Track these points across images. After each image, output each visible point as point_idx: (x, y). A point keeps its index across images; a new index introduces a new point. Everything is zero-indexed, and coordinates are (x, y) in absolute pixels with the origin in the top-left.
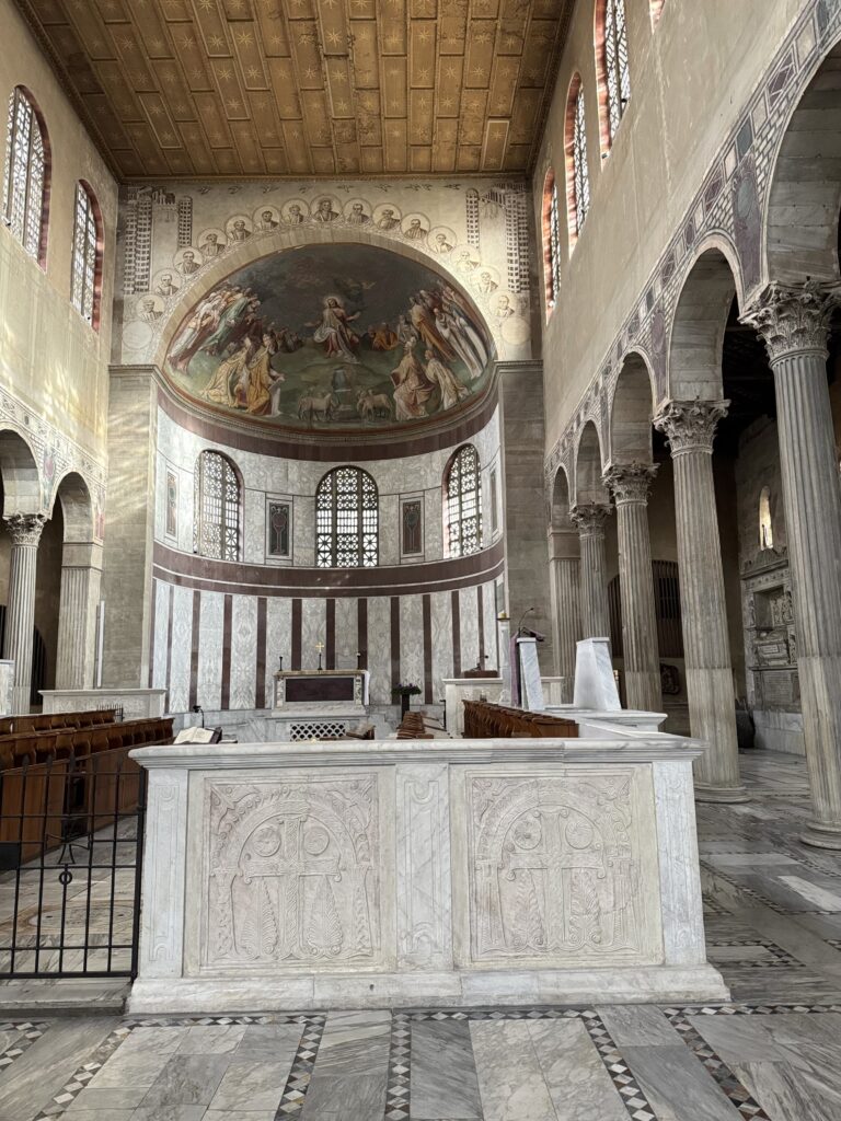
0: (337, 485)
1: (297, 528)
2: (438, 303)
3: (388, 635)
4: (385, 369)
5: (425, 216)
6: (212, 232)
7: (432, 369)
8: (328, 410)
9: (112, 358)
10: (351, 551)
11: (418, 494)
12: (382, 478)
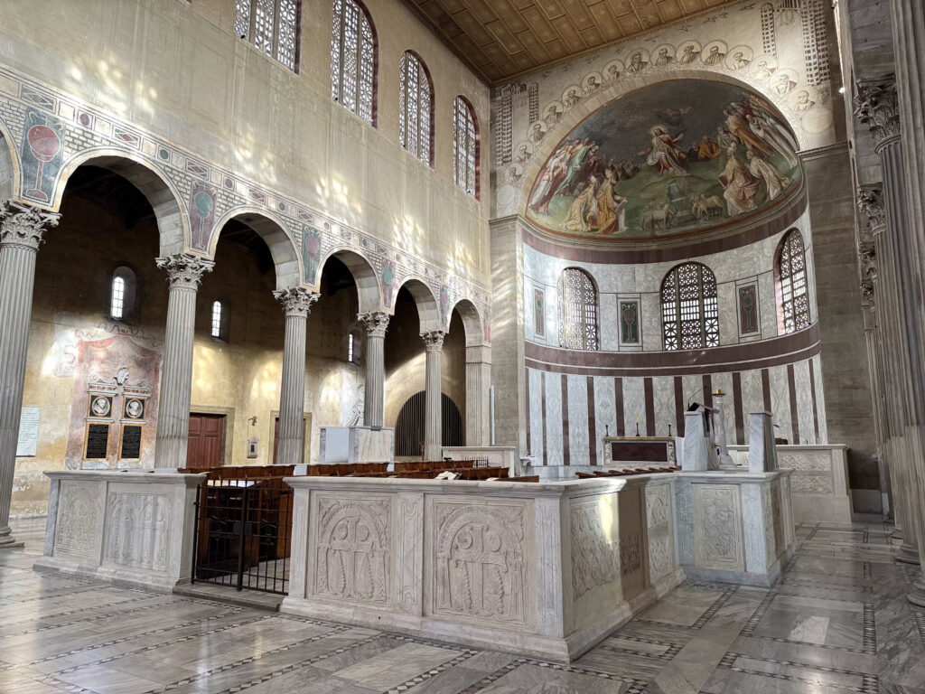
0: (679, 280)
1: (645, 320)
2: (748, 110)
3: (732, 406)
4: (714, 175)
5: (722, 41)
6: (552, 105)
7: (755, 166)
8: (667, 218)
9: (491, 215)
10: (695, 335)
11: (752, 279)
12: (719, 268)
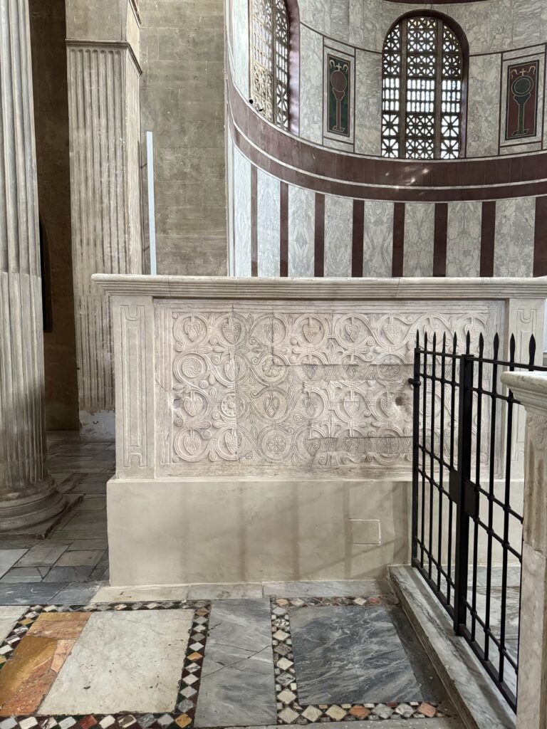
0: (408, 42)
1: (359, 98)
3: (477, 254)
10: (425, 138)
11: (534, 50)
12: (476, 29)
